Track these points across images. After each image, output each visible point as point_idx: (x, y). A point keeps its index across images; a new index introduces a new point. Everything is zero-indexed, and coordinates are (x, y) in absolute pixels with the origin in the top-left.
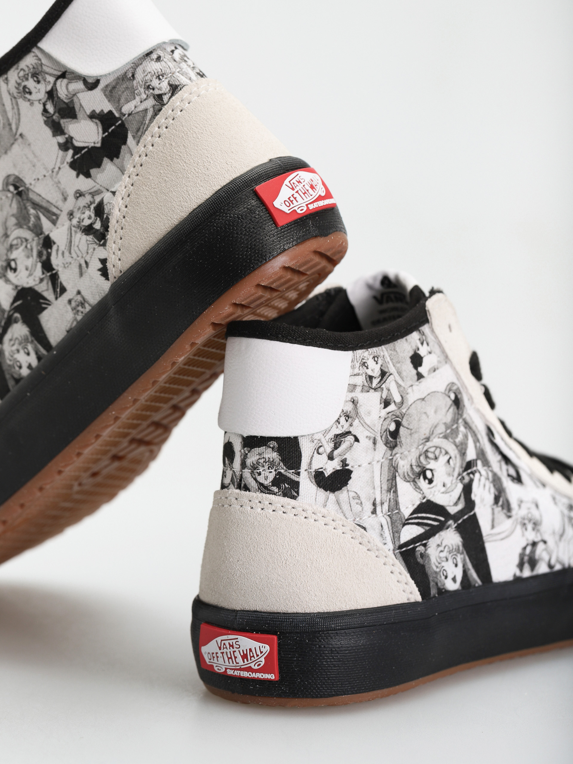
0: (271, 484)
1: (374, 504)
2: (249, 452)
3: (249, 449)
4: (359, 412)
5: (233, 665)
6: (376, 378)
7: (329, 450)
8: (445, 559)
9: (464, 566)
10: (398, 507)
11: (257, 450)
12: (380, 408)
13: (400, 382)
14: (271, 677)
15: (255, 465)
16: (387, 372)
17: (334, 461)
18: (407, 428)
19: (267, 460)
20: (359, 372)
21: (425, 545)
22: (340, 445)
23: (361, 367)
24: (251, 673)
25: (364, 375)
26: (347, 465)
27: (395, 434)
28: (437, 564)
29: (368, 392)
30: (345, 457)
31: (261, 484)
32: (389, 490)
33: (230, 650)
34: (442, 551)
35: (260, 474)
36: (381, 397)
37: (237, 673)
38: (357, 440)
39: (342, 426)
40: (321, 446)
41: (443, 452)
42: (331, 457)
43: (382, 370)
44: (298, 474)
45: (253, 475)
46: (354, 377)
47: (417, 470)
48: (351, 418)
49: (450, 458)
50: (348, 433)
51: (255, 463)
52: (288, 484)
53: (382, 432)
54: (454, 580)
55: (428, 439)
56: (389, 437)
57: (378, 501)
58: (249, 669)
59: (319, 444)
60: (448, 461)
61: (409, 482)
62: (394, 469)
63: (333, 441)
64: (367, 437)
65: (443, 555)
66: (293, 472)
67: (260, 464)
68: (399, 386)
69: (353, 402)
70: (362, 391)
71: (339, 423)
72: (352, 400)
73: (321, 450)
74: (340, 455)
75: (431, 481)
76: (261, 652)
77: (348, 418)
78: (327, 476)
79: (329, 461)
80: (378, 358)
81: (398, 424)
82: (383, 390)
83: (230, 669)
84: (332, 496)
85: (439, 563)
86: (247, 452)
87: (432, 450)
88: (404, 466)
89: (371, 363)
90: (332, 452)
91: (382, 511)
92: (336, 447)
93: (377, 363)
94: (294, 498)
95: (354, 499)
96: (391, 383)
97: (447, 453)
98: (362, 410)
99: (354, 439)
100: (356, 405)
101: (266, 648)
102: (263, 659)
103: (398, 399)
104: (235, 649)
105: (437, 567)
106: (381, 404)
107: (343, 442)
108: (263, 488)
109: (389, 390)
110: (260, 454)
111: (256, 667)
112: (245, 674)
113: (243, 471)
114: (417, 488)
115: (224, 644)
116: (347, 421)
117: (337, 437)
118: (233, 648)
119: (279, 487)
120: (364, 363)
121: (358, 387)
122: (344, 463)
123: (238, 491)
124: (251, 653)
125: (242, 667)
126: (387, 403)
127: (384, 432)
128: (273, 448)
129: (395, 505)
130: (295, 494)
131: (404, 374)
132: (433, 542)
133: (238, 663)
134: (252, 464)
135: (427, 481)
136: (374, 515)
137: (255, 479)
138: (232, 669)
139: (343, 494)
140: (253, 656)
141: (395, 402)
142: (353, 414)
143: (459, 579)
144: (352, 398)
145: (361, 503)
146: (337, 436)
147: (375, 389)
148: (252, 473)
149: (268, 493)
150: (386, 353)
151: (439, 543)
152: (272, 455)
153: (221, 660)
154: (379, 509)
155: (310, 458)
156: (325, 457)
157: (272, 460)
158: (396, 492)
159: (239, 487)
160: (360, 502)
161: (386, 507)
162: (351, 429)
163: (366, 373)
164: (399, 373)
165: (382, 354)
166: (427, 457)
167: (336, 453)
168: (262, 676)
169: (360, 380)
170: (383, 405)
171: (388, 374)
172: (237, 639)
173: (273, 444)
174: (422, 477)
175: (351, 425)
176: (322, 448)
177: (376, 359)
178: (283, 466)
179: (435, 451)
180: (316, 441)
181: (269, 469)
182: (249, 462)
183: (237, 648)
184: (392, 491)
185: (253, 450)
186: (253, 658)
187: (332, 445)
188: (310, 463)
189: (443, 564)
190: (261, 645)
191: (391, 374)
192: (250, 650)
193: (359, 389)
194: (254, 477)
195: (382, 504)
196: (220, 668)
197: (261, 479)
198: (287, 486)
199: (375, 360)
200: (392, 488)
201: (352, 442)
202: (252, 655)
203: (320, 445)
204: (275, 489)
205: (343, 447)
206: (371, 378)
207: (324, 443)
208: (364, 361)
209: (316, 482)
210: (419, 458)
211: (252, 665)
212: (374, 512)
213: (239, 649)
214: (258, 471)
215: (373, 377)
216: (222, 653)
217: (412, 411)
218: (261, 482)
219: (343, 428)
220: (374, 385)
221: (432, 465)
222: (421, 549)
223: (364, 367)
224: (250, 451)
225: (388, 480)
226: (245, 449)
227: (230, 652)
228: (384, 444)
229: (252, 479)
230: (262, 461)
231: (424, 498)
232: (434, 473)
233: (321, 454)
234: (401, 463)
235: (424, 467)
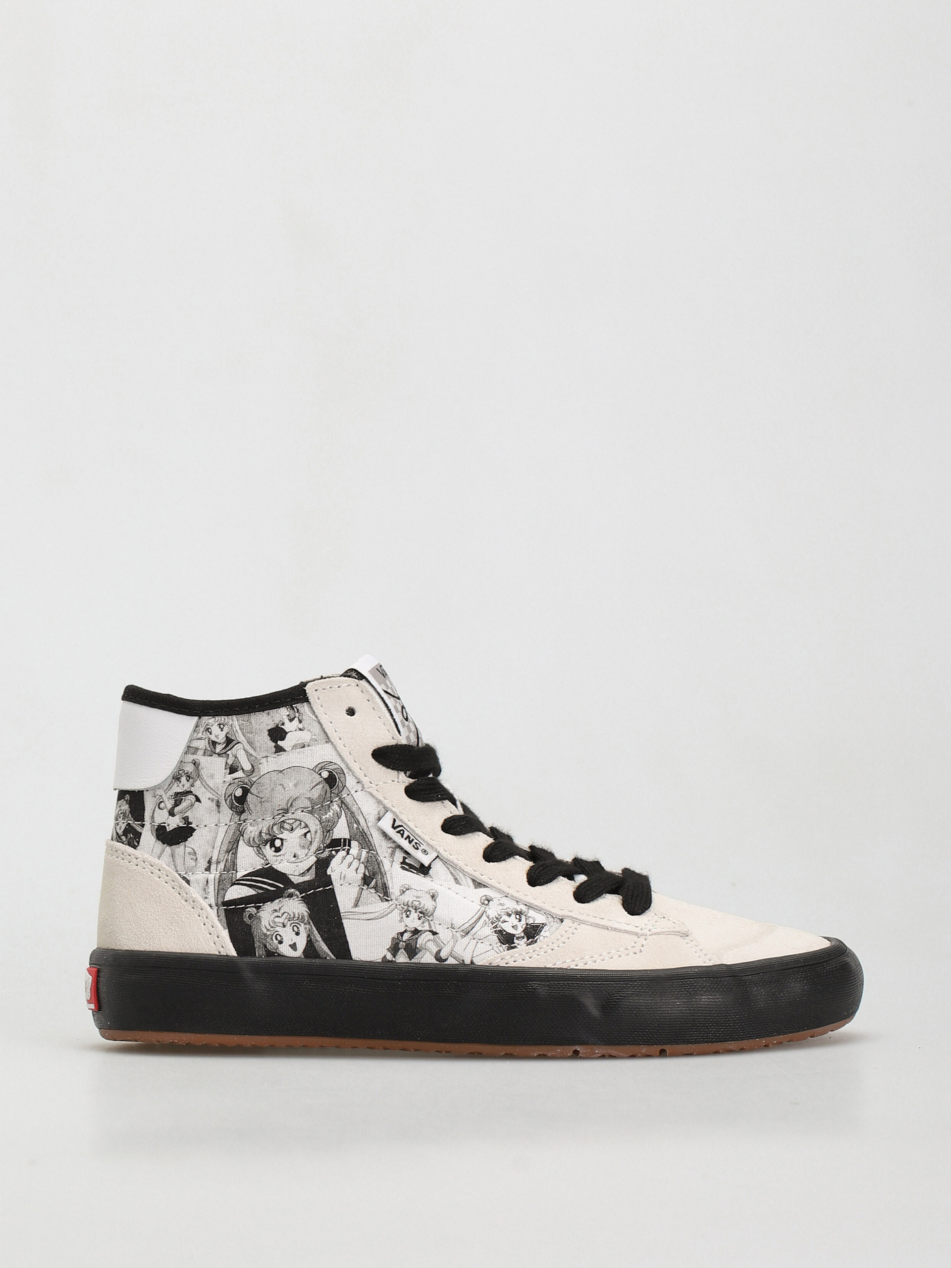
0: (122, 834)
1: (210, 862)
4: (200, 774)
6: (220, 744)
7: (169, 806)
8: (280, 925)
9: (309, 936)
10: (235, 868)
11: (119, 803)
12: (225, 773)
13: (251, 751)
14: (93, 1006)
16: (233, 740)
17: (174, 817)
18: (256, 796)
20: (203, 736)
21: (258, 908)
22: (180, 803)
23: (204, 732)
25: (207, 740)
26: (191, 823)
27: (242, 800)
28: (269, 927)
29: (211, 756)
30: (186, 815)
31: (118, 834)
32: (228, 852)
34: (278, 917)
36: (227, 763)
38: (198, 800)
39: (183, 786)
40: (162, 802)
41: (303, 825)
42: (172, 813)
43: (227, 737)
44: (143, 826)
46: (197, 740)
47: (265, 837)
48: (192, 778)
49: (309, 831)
50: (189, 792)
53: (227, 796)
54: (293, 946)
55: (286, 811)
56: (234, 801)
57: (214, 859)
59: (160, 799)
60: (305, 835)
61: (252, 846)
62: (240, 833)
63: (173, 798)
64: (209, 799)
65: (281, 920)
66: (138, 824)
68: (249, 755)
69: (194, 764)
70: (204, 754)
71: (180, 783)
72: (194, 762)
73: (162, 805)
74: (180, 813)
75: (278, 850)
77: (190, 778)
78: (168, 830)
79: (170, 817)
80: (224, 726)
81: (246, 791)
82: (228, 757)
84: (168, 849)
87: (291, 821)
88: (252, 831)
89: (215, 729)
90: (173, 808)
91: (216, 870)
92: (176, 804)
93: (222, 730)
94: (135, 847)
95: (189, 854)
96: (239, 753)
97: (306, 826)
98: (204, 773)
99: (195, 799)
100: (198, 768)
101: (91, 980)
103: (247, 767)
105: (269, 930)
106: (226, 769)
107: (183, 800)
108: (118, 837)
109: (236, 757)
114: (260, 853)
116: (188, 781)
117: (177, 795)
120: (208, 728)
121: (200, 750)
122: (186, 819)
126: (233, 770)
127: (229, 796)
128: (126, 801)
129: (232, 866)
130: (136, 844)
131: (257, 744)
132: (268, 907)
135: (273, 849)
136: (208, 872)
139: (180, 849)
141: (243, 769)
142: (194, 775)
143: (301, 947)
144: (194, 760)
145: (196, 859)
146: (177, 794)
147: (219, 755)
150: (236, 723)
151: (277, 908)
152: (125, 807)
154: (213, 867)
155: (152, 812)
156: (165, 813)
157: (124, 812)
158: (235, 854)
160: (195, 858)
161: (221, 866)
162: (192, 789)
163: (209, 738)
164: (250, 743)
165: (231, 722)
166: (282, 827)
167: (176, 809)
169: (202, 744)
170: (228, 771)
171: (235, 742)
174: (268, 844)
175: (192, 786)
176: (163, 803)
177: (222, 726)
178: (131, 818)
179: (292, 823)
180: (158, 797)
184: (231, 853)
187: (172, 802)
188: (153, 817)
189: (278, 929)
191: (239, 743)
193: (201, 752)
195: (218, 862)
197: (118, 829)
199: (220, 727)
200: (233, 848)
201: (193, 802)
203: (161, 800)
204: (124, 838)
205: (184, 805)
206: (214, 743)
207: (166, 799)
208: (208, 727)
209: (156, 834)
210: (272, 827)
212: (208, 869)
214: (118, 822)
215: (217, 742)
217: (265, 780)
218: (118, 831)
219: (183, 787)
220: (218, 750)
221: (285, 835)
222: (253, 910)
223: (207, 732)
225: (229, 842)
228: (230, 808)
231: (266, 865)
232: (284, 843)
233: (162, 809)
234: (250, 828)
235: (275, 836)
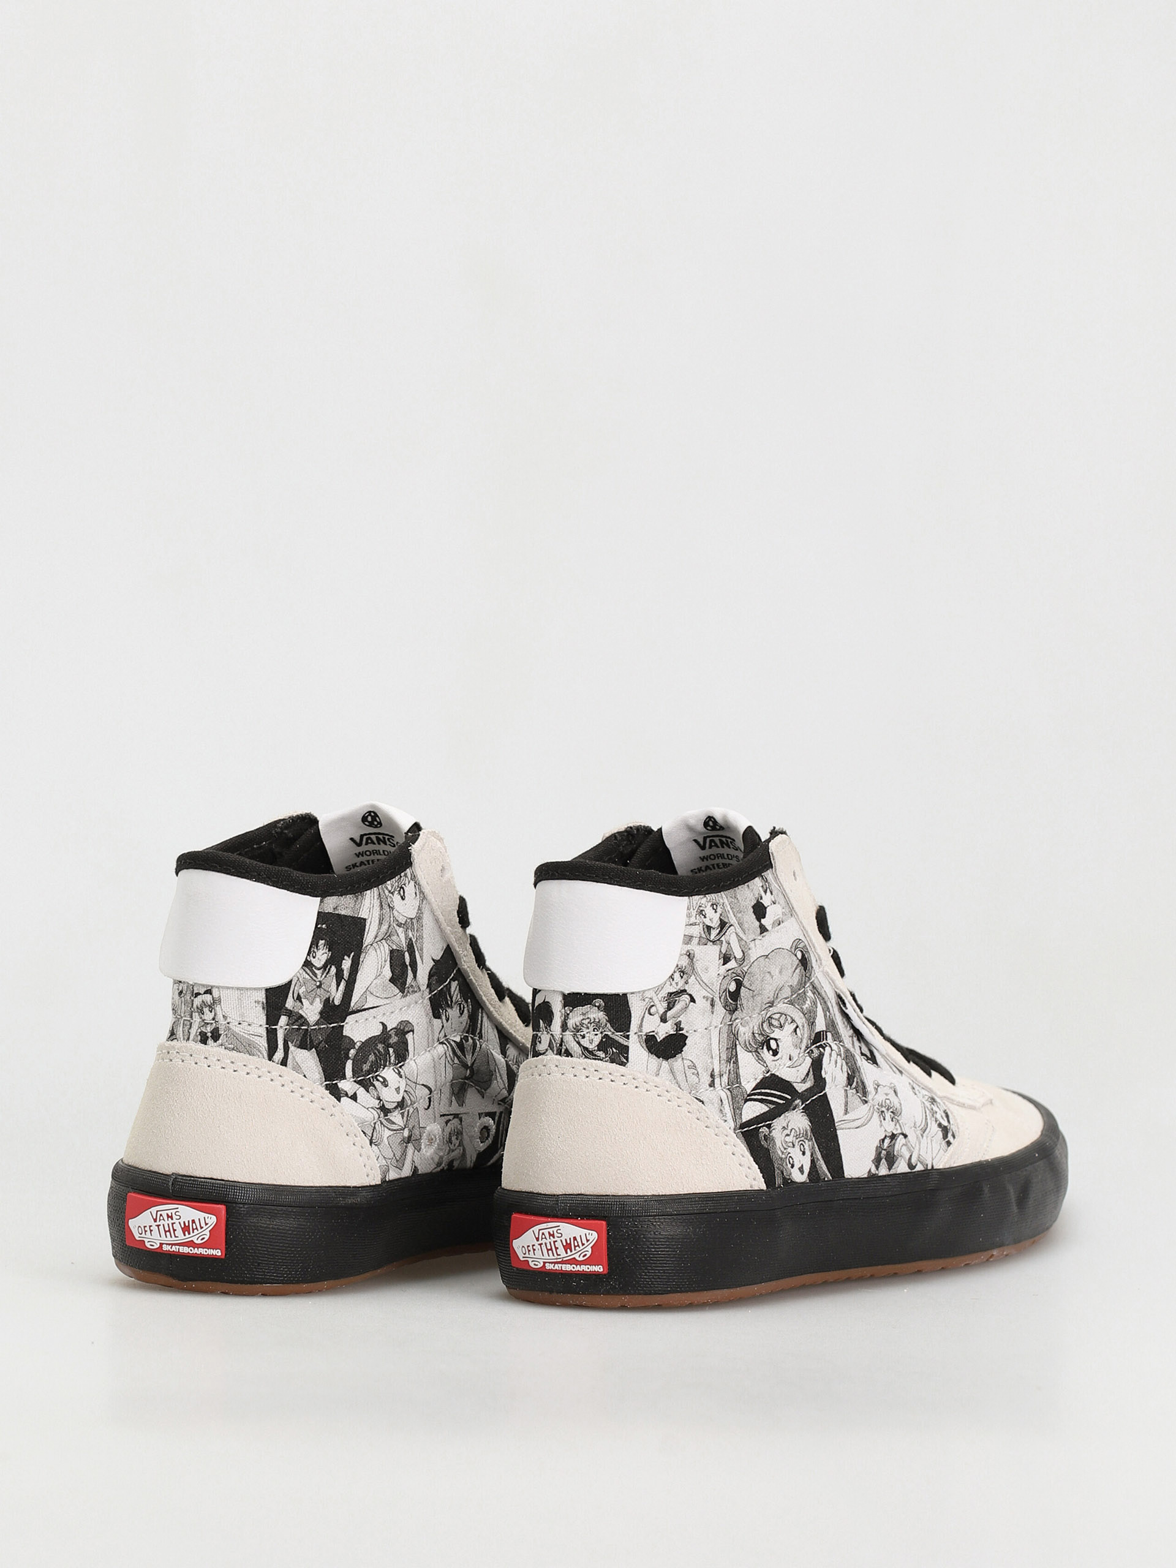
0: (596, 1048)
1: (712, 1076)
2: (571, 1012)
3: (571, 1008)
4: (695, 967)
5: (554, 1258)
6: (714, 929)
7: (661, 1011)
8: (791, 1145)
9: (812, 1155)
10: (739, 1080)
11: (580, 1010)
12: (719, 965)
13: (741, 935)
14: (599, 1269)
15: (578, 1026)
16: (727, 923)
17: (667, 1023)
18: (749, 989)
19: (592, 1021)
20: (696, 921)
21: (769, 1126)
22: (674, 1006)
23: (697, 916)
24: (575, 1266)
25: (701, 925)
26: (682, 1029)
27: (735, 996)
28: (783, 1149)
29: (706, 944)
30: (679, 1019)
31: (586, 1049)
32: (729, 1061)
33: (550, 1240)
34: (788, 1135)
35: (583, 1037)
36: (720, 951)
37: (557, 1267)
38: (693, 1000)
40: (653, 1006)
41: (789, 1019)
42: (664, 1020)
43: (721, 920)
44: (628, 1037)
45: (576, 1038)
46: (690, 926)
47: (760, 1039)
48: (686, 974)
49: (797, 1027)
50: (684, 991)
51: (578, 1024)
52: (616, 1049)
53: (721, 993)
54: (801, 1169)
55: (771, 1004)
56: (728, 998)
57: (716, 1072)
58: (573, 1261)
59: (650, 1003)
60: (795, 1030)
61: (751, 1052)
62: (733, 1038)
63: (666, 1000)
64: (704, 997)
65: (789, 1139)
66: (621, 1035)
67: (584, 1025)
68: (740, 939)
69: (689, 956)
70: (699, 944)
71: (673, 980)
72: (688, 954)
73: (653, 1010)
74: (673, 1017)
75: (775, 1053)
76: (588, 1241)
77: (684, 974)
78: (659, 1041)
79: (661, 1023)
80: (717, 906)
81: (739, 984)
82: (722, 943)
83: (549, 1263)
84: (665, 1064)
85: (785, 1149)
86: (568, 1012)
87: (777, 1016)
88: (745, 1033)
89: (709, 911)
90: (665, 1012)
91: (721, 1084)
92: (669, 1008)
93: (716, 912)
94: (623, 1064)
95: (689, 1068)
96: (731, 936)
97: (793, 1021)
98: (699, 966)
99: (689, 999)
100: (692, 960)
101: (593, 1236)
102: (589, 1249)
103: (739, 955)
104: (556, 1239)
105: (783, 1153)
106: (720, 959)
107: (677, 1002)
108: (588, 1053)
109: (729, 944)
110: (583, 1014)
111: (581, 1259)
112: (568, 1268)
113: (564, 1033)
114: (760, 1059)
115: (543, 1234)
116: (682, 977)
117: (670, 996)
118: (554, 1237)
119: (606, 1053)
120: (702, 911)
121: (694, 938)
122: (678, 1025)
123: (558, 1057)
124: (576, 1242)
125: (564, 1259)
126: (726, 959)
127: (723, 992)
128: (598, 1007)
129: (735, 1079)
130: (625, 1061)
131: (746, 926)
132: (778, 1123)
133: (560, 1255)
134: (574, 1026)
135: (771, 1052)
136: (712, 1088)
137: (578, 1043)
138: (552, 1263)
139: (677, 1063)
140: (578, 1246)
141: (735, 958)
142: (688, 970)
143: (807, 1170)
144: (688, 951)
145: (698, 1073)
146: (670, 994)
147: (714, 942)
148: (574, 1036)
149: (593, 1059)
150: (726, 900)
151: (785, 1125)
152: (597, 1014)
153: (538, 1253)
154: (717, 1081)
155: (640, 1019)
156: (657, 1018)
157: (597, 1020)
158: (736, 1062)
159: (559, 1053)
160: (696, 1072)
161: (725, 1078)
162: (687, 987)
163: (704, 923)
164: (741, 924)
165: (722, 901)
166: (770, 1024)
167: (669, 1014)
168: (588, 1268)
169: (697, 931)
170: (722, 961)
171: (728, 925)
172: (559, 1226)
173: (599, 1002)
174: (765, 1047)
175: (686, 983)
176: (653, 1008)
177: (715, 906)
178: (610, 1028)
179: (779, 1018)
180: (647, 1000)
181: (594, 1031)
182: (571, 1023)
183: (558, 1237)
184: (732, 1062)
185: (575, 1009)
186: (577, 1248)
187: (665, 1005)
188: (641, 1026)
189: (789, 1150)
190: (587, 1232)
191: (732, 925)
192: (575, 1238)
193: (695, 941)
194: (577, 1040)
195: (721, 1076)
196: (536, 1263)
197: (585, 1043)
198: (615, 1050)
199: (713, 909)
200: (732, 1058)
201: (688, 1003)
202: (576, 1244)
203: (652, 1004)
204: (601, 1054)
205: (678, 1007)
206: (709, 928)
207: (657, 1002)
208: (701, 908)
209: (647, 1047)
210: (762, 1025)
211: (576, 1256)
212: (712, 1085)
213: (561, 1238)
214: (582, 1033)
215: (712, 927)
216: (541, 1245)
217: (754, 969)
218: (585, 1046)
219: (677, 985)
220: (712, 937)
221: (777, 1034)
222: (764, 1131)
223: (701, 915)
224: (572, 1010)
225: (727, 1049)
226: (566, 1008)
227: (550, 1243)
228: (723, 1007)
229: (575, 1043)
230: (586, 1022)
231: (768, 1072)
232: (779, 1043)
233: (653, 1015)
234: (742, 1030)
235: (768, 1036)
